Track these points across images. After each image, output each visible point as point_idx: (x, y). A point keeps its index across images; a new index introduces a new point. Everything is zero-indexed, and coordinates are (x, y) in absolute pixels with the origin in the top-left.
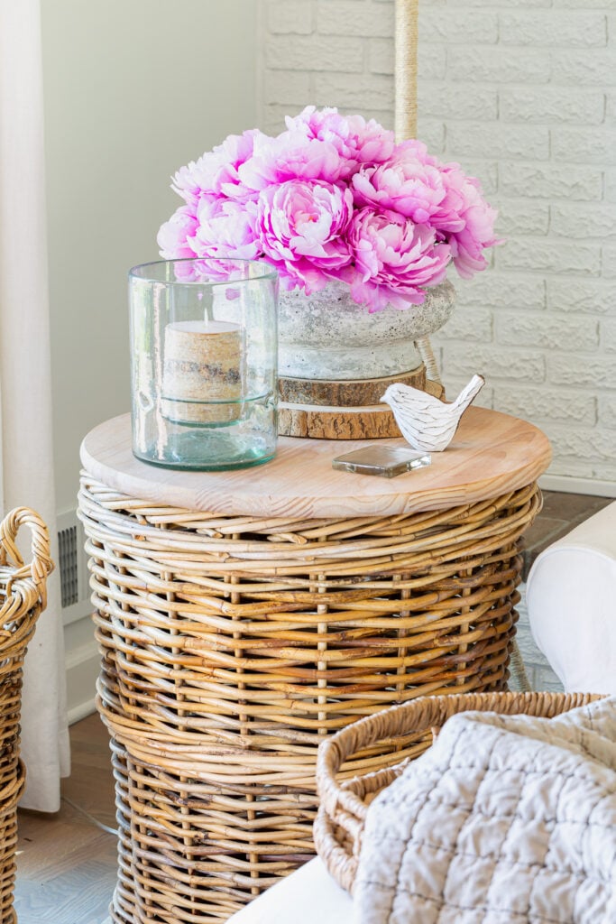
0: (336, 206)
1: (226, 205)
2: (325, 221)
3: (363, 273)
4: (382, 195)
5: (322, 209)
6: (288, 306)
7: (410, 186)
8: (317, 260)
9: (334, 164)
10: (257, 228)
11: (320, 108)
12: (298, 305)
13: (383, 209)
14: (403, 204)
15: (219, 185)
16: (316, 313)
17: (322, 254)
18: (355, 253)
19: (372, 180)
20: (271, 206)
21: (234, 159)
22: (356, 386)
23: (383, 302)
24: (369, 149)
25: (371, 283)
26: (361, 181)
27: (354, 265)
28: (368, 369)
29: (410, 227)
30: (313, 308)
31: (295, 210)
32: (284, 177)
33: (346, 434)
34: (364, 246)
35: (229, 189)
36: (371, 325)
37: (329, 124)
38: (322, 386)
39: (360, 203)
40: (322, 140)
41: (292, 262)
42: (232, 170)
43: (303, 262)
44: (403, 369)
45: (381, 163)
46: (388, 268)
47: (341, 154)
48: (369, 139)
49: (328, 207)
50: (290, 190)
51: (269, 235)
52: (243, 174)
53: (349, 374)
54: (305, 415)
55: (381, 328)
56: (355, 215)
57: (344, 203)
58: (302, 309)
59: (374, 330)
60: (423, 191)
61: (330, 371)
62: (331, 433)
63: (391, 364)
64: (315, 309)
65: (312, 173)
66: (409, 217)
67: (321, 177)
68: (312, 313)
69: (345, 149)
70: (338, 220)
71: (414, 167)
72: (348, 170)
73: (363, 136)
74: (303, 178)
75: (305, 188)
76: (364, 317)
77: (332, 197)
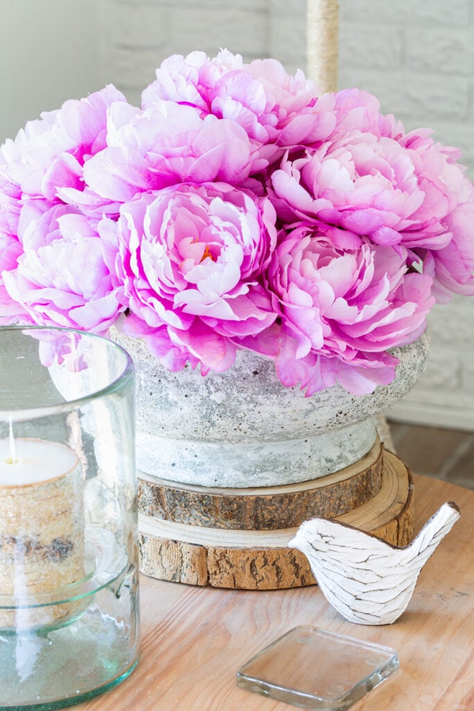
0: (251, 233)
1: (66, 222)
2: (232, 257)
3: (297, 342)
4: (322, 206)
5: (227, 238)
6: (171, 385)
7: (371, 187)
8: (221, 323)
9: (242, 155)
10: (118, 270)
12: (189, 384)
13: (321, 225)
14: (359, 219)
15: (52, 185)
16: (218, 397)
17: (227, 313)
18: (282, 308)
19: (305, 183)
20: (141, 233)
21: (75, 143)
22: (281, 499)
23: (329, 380)
24: (299, 126)
26: (286, 181)
27: (283, 324)
28: (301, 467)
29: (368, 255)
30: (212, 389)
31: (180, 235)
32: (163, 180)
33: (271, 582)
35: (69, 195)
36: (308, 412)
37: (230, 87)
38: (228, 501)
39: (287, 218)
40: (219, 115)
41: (179, 332)
42: (73, 163)
43: (198, 327)
45: (316, 145)
46: (337, 327)
47: (251, 136)
48: (297, 110)
49: (236, 232)
50: (171, 203)
51: (140, 284)
52: (91, 171)
53: (270, 478)
54: (204, 551)
55: (325, 414)
56: (281, 240)
57: (262, 226)
58: (196, 391)
59: (311, 419)
60: (390, 197)
61: (240, 474)
62: (246, 581)
63: (334, 454)
64: (217, 390)
65: (207, 172)
66: (367, 237)
67: (220, 177)
68: (212, 397)
69: (259, 129)
70: (254, 253)
71: (371, 150)
72: (265, 163)
73: (287, 102)
74: (193, 181)
75: (196, 200)
76: (297, 402)
77: (242, 218)
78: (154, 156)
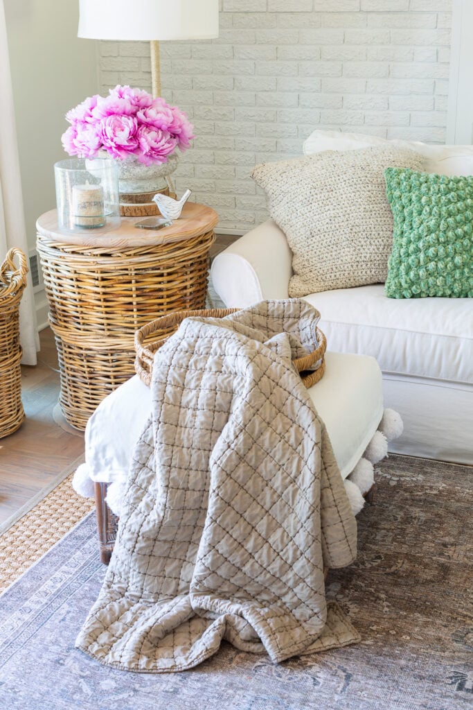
0: (131, 125)
1: (88, 126)
2: (127, 131)
3: (143, 151)
4: (148, 120)
5: (125, 126)
7: (159, 116)
8: (125, 146)
9: (129, 108)
10: (100, 134)
11: (123, 86)
12: (118, 164)
13: (149, 125)
14: (157, 123)
15: (84, 118)
16: (125, 167)
17: (126, 143)
18: (139, 143)
19: (144, 114)
20: (105, 125)
21: (89, 107)
22: (142, 195)
23: (151, 162)
24: (143, 101)
25: (146, 155)
26: (140, 114)
27: (139, 148)
28: (147, 188)
29: (160, 132)
31: (115, 127)
32: (110, 114)
33: (140, 214)
34: (142, 140)
35: (88, 119)
36: (147, 171)
37: (126, 92)
38: (129, 196)
39: (140, 124)
40: (124, 98)
41: (115, 147)
42: (89, 111)
43: (119, 147)
44: (160, 188)
45: (148, 107)
46: (152, 149)
47: (132, 104)
48: (142, 98)
49: (128, 125)
50: (112, 119)
51: (105, 137)
52: (94, 113)
53: (139, 191)
54: (123, 207)
55: (151, 172)
56: (138, 128)
57: (134, 123)
58: (120, 166)
59: (148, 173)
60: (164, 118)
61: (132, 190)
62: (134, 214)
63: (155, 186)
64: (125, 165)
65: (121, 112)
66: (160, 128)
67: (124, 113)
69: (133, 102)
70: (132, 130)
71: (161, 108)
72: (135, 110)
73: (140, 96)
74: (117, 114)
75: (118, 118)
76: (144, 168)
77: (129, 121)
78: (108, 107)
